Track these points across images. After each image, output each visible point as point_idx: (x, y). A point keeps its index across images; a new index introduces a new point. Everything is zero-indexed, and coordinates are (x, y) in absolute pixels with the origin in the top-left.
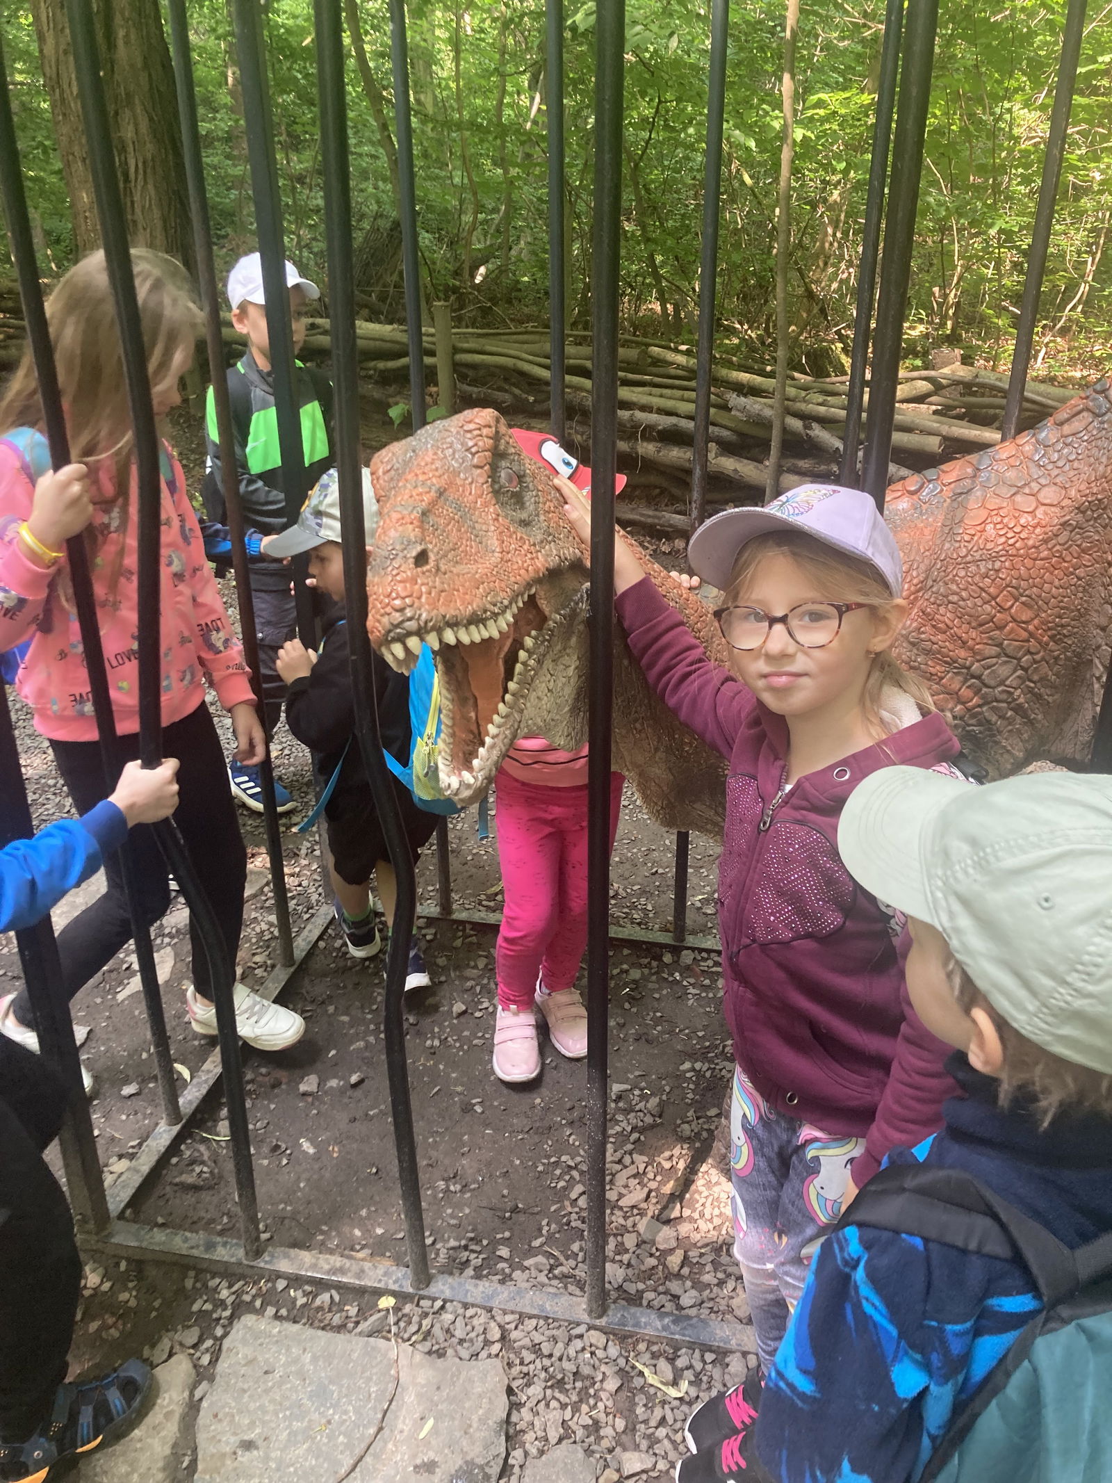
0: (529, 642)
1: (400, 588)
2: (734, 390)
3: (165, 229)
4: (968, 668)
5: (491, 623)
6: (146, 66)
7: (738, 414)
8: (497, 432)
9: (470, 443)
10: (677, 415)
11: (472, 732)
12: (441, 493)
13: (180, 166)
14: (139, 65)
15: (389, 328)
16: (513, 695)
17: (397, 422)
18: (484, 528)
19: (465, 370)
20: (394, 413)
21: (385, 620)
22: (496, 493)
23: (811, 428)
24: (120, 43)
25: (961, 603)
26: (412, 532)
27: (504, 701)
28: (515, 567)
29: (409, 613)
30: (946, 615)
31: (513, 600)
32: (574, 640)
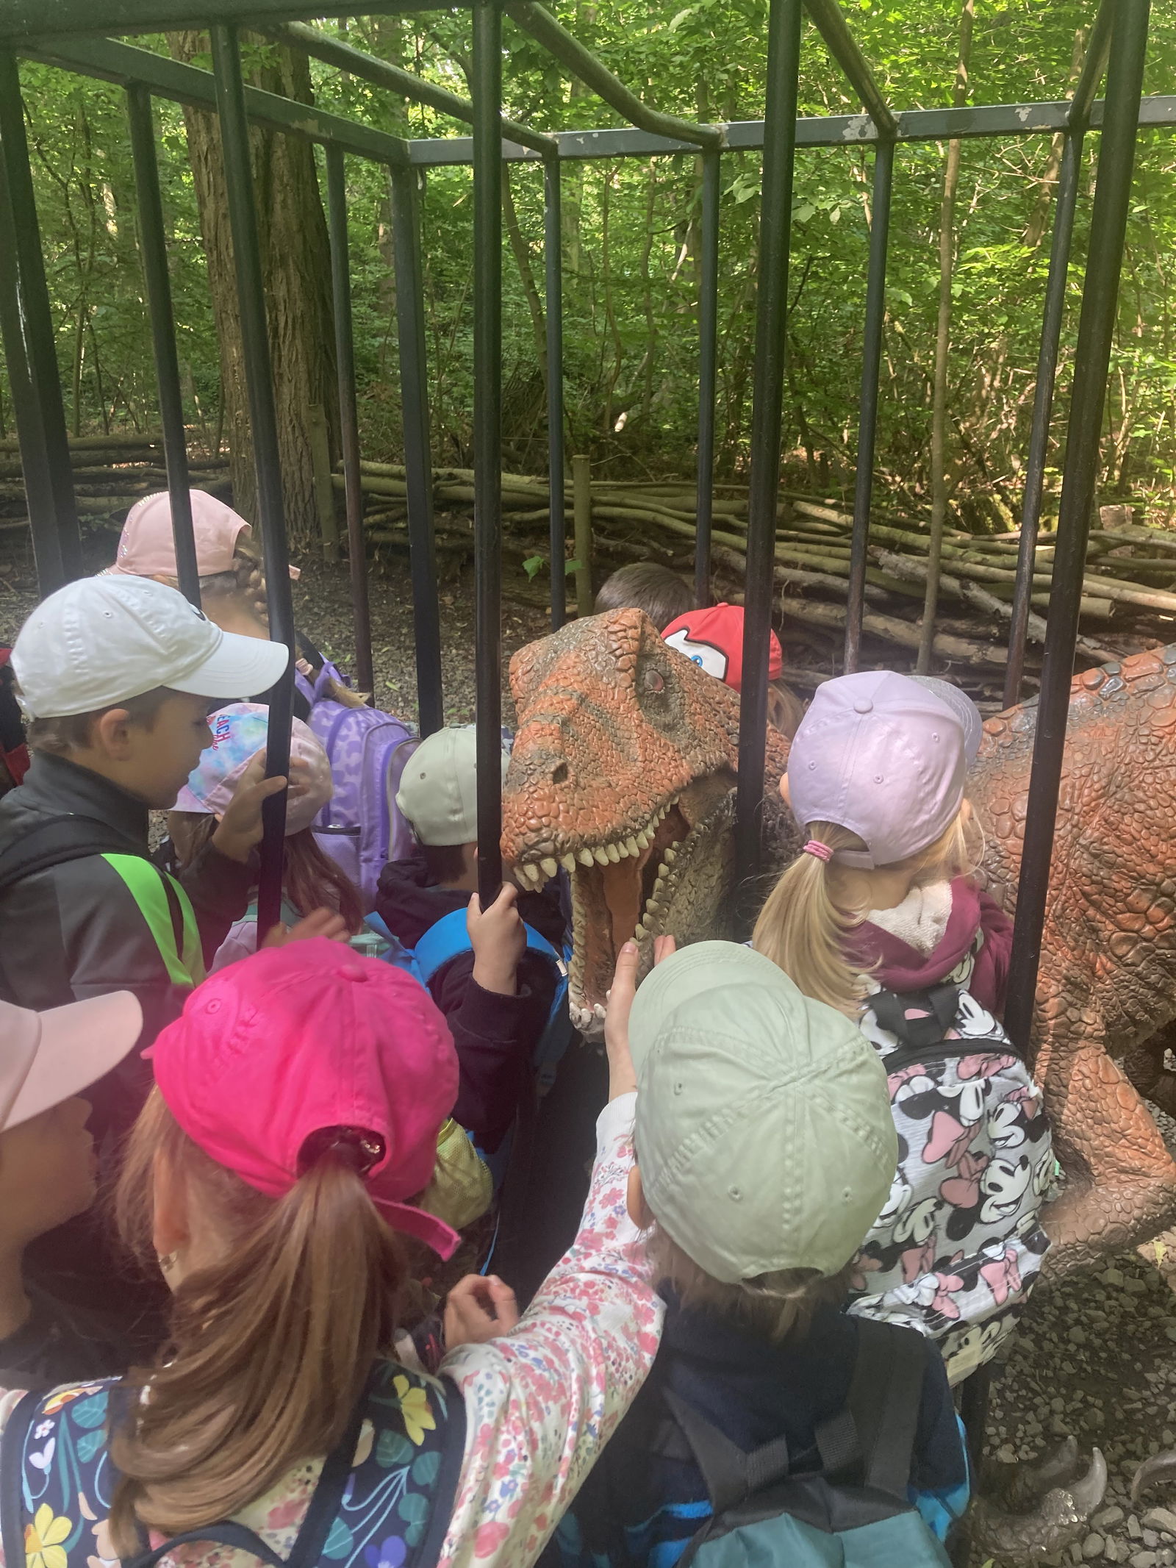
0: (670, 854)
1: (536, 806)
2: (885, 546)
3: (309, 380)
4: (1158, 885)
5: (631, 840)
6: (302, 229)
7: (889, 572)
8: (643, 633)
9: (615, 646)
10: (824, 571)
11: (605, 952)
12: (583, 699)
13: (329, 324)
14: (295, 228)
15: (527, 479)
16: (651, 914)
17: (532, 575)
18: (626, 734)
19: (603, 523)
20: (530, 565)
21: (520, 840)
22: (640, 696)
23: (967, 588)
24: (278, 207)
25: (1149, 812)
26: (551, 744)
27: (641, 922)
28: (658, 777)
29: (545, 833)
30: (1131, 825)
31: (655, 812)
32: (718, 847)
